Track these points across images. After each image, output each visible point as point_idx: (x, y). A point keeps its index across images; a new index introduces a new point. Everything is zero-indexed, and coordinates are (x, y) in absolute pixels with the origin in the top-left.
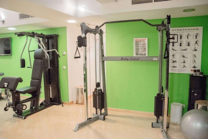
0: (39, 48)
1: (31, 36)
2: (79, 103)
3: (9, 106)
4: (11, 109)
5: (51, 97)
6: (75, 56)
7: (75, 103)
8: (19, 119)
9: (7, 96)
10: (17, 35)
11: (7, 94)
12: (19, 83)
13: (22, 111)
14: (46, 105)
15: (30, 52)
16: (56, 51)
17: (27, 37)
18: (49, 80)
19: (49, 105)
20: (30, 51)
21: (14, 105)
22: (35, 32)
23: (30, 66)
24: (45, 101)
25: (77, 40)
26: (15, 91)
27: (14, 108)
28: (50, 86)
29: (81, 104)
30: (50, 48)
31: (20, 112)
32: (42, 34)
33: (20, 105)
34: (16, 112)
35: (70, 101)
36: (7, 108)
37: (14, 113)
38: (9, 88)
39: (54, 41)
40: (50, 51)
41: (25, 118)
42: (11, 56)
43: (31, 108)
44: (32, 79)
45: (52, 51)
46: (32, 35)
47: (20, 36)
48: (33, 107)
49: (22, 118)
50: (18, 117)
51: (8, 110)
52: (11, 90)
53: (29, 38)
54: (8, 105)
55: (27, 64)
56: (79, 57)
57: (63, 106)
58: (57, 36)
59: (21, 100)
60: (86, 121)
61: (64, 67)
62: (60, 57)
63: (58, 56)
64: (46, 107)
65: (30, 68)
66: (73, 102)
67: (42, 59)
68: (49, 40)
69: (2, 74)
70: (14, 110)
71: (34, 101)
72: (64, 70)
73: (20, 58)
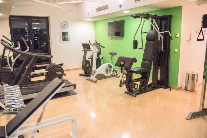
0: (151, 30)
1: (145, 18)
2: (188, 90)
3: (123, 84)
4: (124, 86)
5: (159, 79)
6: (198, 39)
7: (183, 89)
8: (130, 96)
9: (123, 74)
10: (133, 17)
11: (123, 72)
12: (134, 63)
13: (133, 89)
14: (154, 87)
15: (143, 34)
16: (169, 32)
17: (141, 19)
18: (159, 63)
19: (156, 87)
20: (142, 32)
21: (127, 82)
22: (150, 14)
23: (142, 48)
24: (153, 83)
25: (202, 20)
26: (129, 70)
27: (126, 86)
28: (159, 69)
29: (190, 91)
30: (162, 30)
31: (131, 90)
32: (155, 15)
33: (132, 83)
34: (128, 90)
35: (179, 86)
36: (122, 85)
37: (126, 90)
38: (124, 67)
39: (167, 23)
40: (163, 33)
41: (135, 96)
42: (122, 37)
43: (140, 87)
44: (143, 60)
45: (164, 33)
46: (146, 16)
47: (136, 18)
48: (142, 87)
49: (133, 95)
50: (129, 94)
51: (122, 86)
52: (126, 69)
53: (143, 19)
54: (122, 82)
55: (139, 45)
56: (203, 40)
57: (171, 90)
58: (171, 17)
59: (133, 79)
60: (200, 111)
61: (176, 50)
62: (172, 39)
63: (170, 38)
64: (154, 89)
65: (141, 50)
66: (181, 88)
67: (154, 41)
68: (162, 21)
69: (115, 54)
70: (127, 88)
71: (143, 81)
72: (175, 53)
73: (133, 39)
